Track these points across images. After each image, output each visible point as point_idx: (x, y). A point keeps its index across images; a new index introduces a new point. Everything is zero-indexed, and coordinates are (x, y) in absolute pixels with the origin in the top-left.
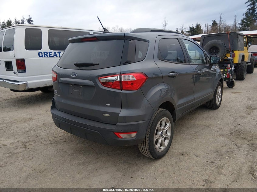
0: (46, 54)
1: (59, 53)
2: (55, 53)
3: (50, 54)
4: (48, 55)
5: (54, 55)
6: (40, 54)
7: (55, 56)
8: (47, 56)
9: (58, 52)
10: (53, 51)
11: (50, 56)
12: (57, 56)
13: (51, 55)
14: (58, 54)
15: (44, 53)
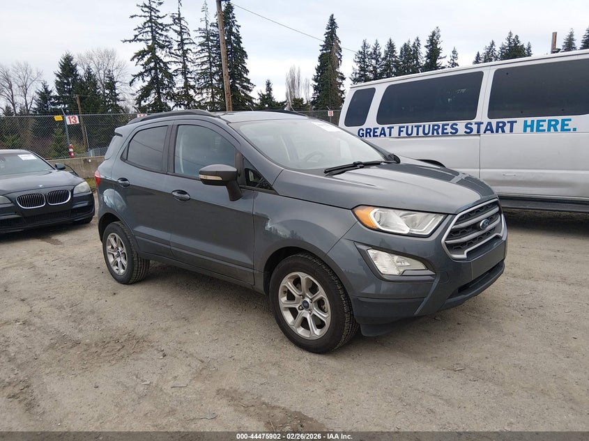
0: (368, 132)
1: (390, 128)
2: (383, 129)
3: (374, 132)
4: (372, 134)
5: (381, 134)
6: (361, 132)
7: (382, 136)
8: (370, 136)
9: (388, 128)
10: (380, 127)
11: (374, 136)
12: (385, 136)
13: (376, 134)
14: (387, 131)
15: (367, 129)
